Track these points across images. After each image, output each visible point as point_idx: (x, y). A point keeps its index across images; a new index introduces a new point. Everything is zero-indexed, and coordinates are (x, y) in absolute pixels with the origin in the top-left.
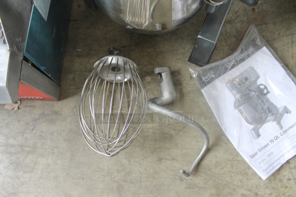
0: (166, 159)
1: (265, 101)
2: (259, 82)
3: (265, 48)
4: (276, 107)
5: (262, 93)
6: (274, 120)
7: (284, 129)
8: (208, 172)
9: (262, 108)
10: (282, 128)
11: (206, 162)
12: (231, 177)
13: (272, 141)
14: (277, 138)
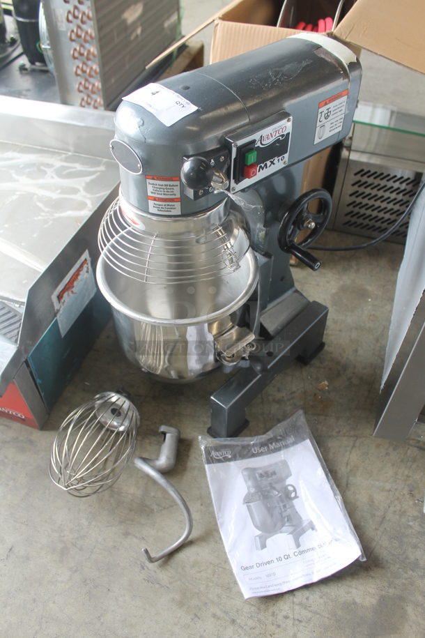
0: (134, 536)
1: (288, 506)
2: (289, 481)
3: (308, 442)
4: (300, 518)
5: (288, 496)
6: (290, 533)
7: (301, 549)
8: (180, 570)
9: (281, 514)
10: (298, 545)
11: (181, 556)
12: (207, 586)
13: (279, 559)
14: (288, 557)
